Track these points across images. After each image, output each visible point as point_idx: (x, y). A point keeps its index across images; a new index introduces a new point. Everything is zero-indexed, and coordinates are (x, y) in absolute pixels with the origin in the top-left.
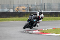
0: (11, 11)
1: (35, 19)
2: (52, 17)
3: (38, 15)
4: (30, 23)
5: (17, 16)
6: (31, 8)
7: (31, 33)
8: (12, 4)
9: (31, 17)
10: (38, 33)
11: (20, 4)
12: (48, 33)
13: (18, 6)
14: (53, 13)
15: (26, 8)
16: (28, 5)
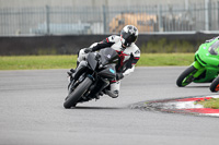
10: (195, 110)
13: (122, 13)
15: (152, 20)
16: (158, 9)
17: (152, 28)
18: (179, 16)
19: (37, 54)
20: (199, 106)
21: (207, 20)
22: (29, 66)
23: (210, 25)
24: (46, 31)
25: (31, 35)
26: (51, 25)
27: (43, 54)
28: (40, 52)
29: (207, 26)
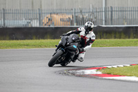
0: (35, 24)
1: (77, 44)
2: (129, 38)
3: (83, 33)
4: (64, 53)
5: (49, 36)
6: (81, 17)
7: (80, 76)
8: (36, 7)
9: (67, 39)
10: (96, 75)
11: (55, 8)
12: (120, 76)
13: (51, 14)
14: (132, 30)
15: (69, 18)
16: (73, 11)
17: (69, 23)
23: (106, 21)
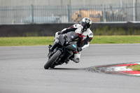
6: (111, 13)
7: (110, 73)
13: (80, 10)
15: (99, 14)
16: (103, 7)
17: (99, 19)
18: (116, 12)
19: (25, 36)
20: (129, 70)
21: (134, 14)
22: (21, 44)
24: (31, 21)
25: (22, 23)
26: (34, 17)
27: (29, 36)
28: (27, 34)
29: (134, 18)
